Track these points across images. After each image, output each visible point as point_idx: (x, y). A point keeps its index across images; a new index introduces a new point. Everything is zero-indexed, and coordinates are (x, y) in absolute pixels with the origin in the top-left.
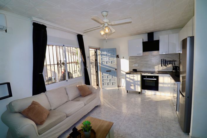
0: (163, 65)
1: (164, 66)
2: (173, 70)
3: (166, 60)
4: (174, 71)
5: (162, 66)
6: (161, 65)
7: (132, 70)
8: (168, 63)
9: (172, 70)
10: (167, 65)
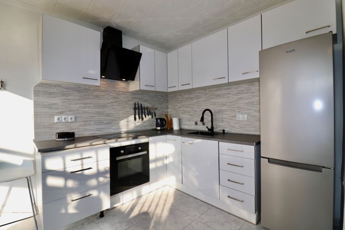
0: (137, 116)
1: (139, 119)
2: (157, 126)
3: (143, 106)
4: (159, 128)
5: (135, 119)
6: (133, 116)
7: (54, 137)
8: (146, 113)
9: (155, 127)
10: (144, 116)
